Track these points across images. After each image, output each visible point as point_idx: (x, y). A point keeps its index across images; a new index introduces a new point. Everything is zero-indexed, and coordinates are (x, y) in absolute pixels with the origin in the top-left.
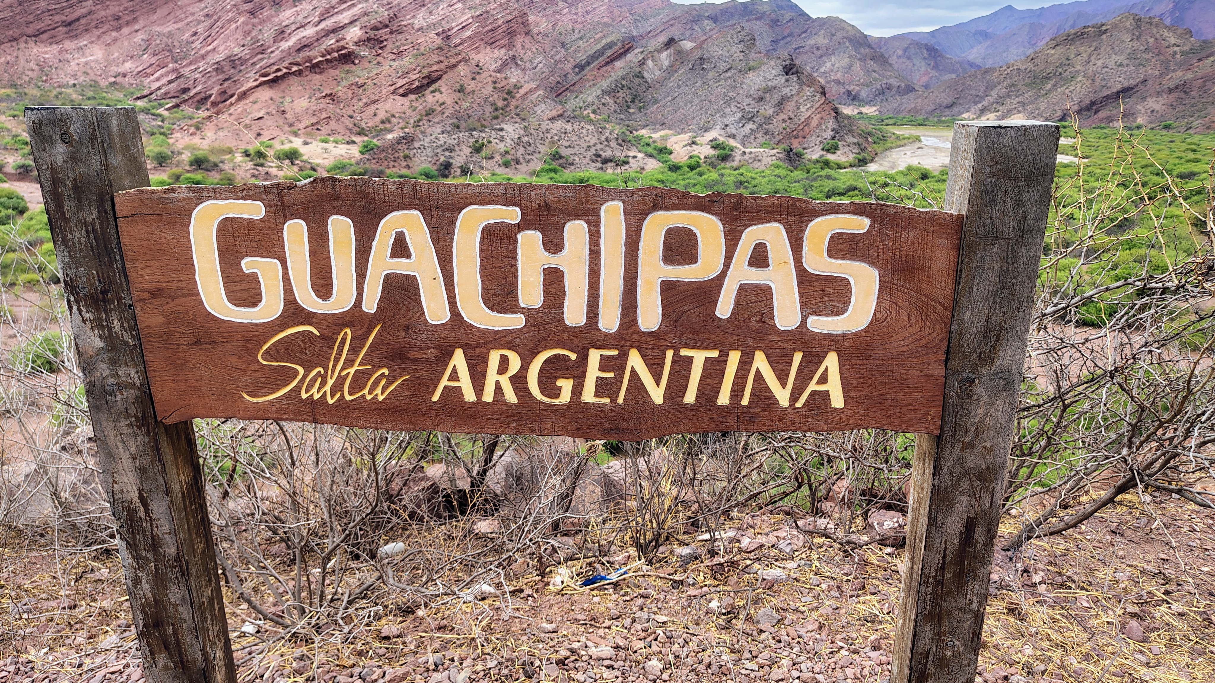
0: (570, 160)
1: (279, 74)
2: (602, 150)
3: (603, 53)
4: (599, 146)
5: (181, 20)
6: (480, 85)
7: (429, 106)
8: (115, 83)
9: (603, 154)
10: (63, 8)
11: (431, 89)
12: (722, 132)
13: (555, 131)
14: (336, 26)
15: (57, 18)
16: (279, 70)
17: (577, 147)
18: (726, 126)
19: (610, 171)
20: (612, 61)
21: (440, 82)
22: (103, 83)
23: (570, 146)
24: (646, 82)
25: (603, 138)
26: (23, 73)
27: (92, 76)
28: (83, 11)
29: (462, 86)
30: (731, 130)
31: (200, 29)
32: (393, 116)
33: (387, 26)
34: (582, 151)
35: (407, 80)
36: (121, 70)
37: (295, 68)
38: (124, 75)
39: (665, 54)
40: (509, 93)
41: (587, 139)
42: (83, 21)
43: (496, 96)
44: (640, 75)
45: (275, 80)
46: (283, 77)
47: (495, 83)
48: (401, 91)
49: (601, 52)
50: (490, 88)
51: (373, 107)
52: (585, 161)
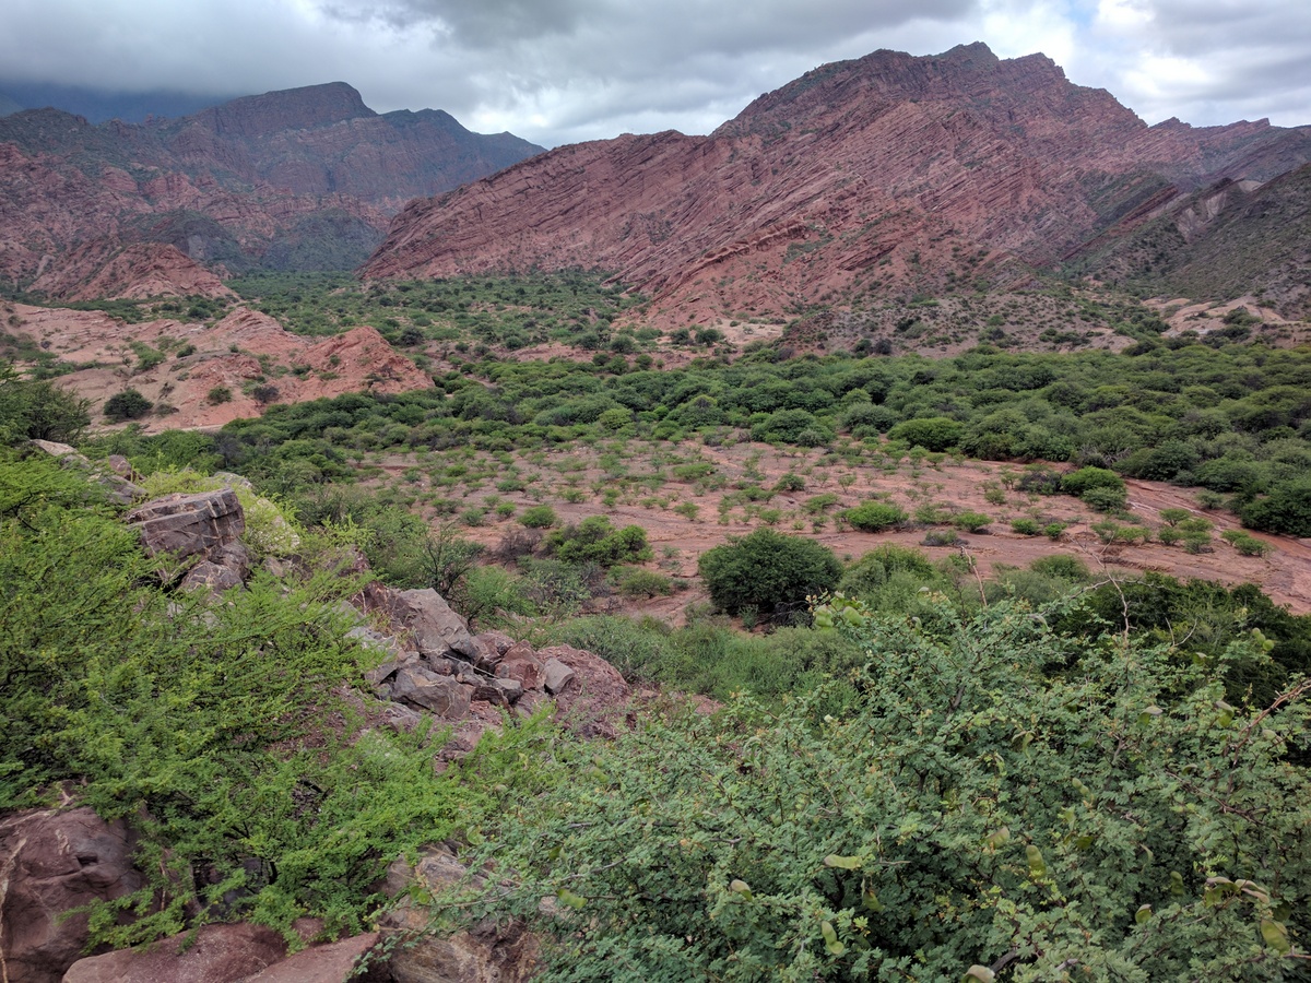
0: (1014, 338)
1: (724, 254)
2: (1059, 326)
3: (1138, 203)
4: (1057, 322)
5: (664, 201)
6: (938, 253)
7: (875, 279)
8: (597, 267)
9: (1059, 331)
10: (562, 198)
11: (882, 260)
12: (1255, 300)
13: (1002, 305)
14: (804, 197)
15: (556, 208)
16: (725, 250)
17: (1027, 324)
18: (1262, 291)
19: (1063, 351)
20: (1145, 212)
21: (893, 253)
22: (587, 267)
23: (1018, 323)
24: (1180, 237)
25: (1064, 311)
26: (522, 261)
27: (579, 262)
28: (578, 199)
29: (916, 256)
30: (1270, 296)
31: (680, 209)
32: (835, 292)
33: (854, 194)
34: (1032, 327)
35: (856, 252)
36: (603, 254)
37: (741, 247)
38: (606, 259)
39: (1214, 199)
40: (972, 261)
41: (1042, 313)
42: (577, 209)
43: (955, 265)
44: (1172, 228)
45: (719, 261)
46: (728, 256)
47: (955, 250)
48: (848, 265)
49: (1135, 201)
50: (949, 256)
51: (816, 283)
52: (1033, 340)
